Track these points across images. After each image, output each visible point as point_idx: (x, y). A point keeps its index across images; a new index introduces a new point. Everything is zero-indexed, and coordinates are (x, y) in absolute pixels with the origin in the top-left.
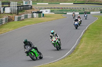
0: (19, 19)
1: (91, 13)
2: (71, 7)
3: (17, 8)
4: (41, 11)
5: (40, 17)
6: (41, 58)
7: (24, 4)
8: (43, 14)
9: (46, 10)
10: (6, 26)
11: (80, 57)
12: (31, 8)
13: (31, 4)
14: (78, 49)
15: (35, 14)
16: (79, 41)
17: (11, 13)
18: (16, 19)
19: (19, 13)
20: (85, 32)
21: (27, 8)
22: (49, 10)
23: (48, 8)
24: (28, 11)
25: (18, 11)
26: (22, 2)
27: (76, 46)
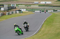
0: (9, 14)
1: (48, 11)
2: (37, 8)
3: (7, 8)
4: (21, 10)
5: (20, 13)
6: (22, 34)
7: (12, 6)
8: (22, 12)
9: (24, 9)
10: (1, 18)
11: (42, 35)
12: (15, 8)
13: (15, 6)
14: (41, 30)
15: (17, 11)
16: (41, 26)
17: (4, 11)
18: (7, 14)
19: (9, 11)
20: (45, 21)
21: (13, 8)
22: (25, 9)
23: (25, 8)
24: (13, 10)
25: (8, 9)
26: (11, 5)
27: (40, 29)
